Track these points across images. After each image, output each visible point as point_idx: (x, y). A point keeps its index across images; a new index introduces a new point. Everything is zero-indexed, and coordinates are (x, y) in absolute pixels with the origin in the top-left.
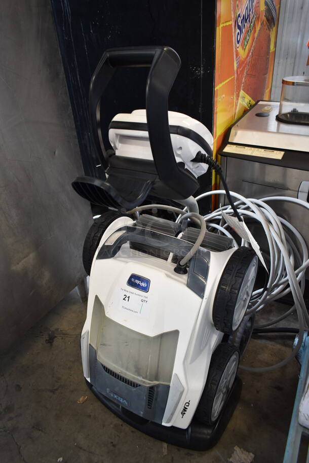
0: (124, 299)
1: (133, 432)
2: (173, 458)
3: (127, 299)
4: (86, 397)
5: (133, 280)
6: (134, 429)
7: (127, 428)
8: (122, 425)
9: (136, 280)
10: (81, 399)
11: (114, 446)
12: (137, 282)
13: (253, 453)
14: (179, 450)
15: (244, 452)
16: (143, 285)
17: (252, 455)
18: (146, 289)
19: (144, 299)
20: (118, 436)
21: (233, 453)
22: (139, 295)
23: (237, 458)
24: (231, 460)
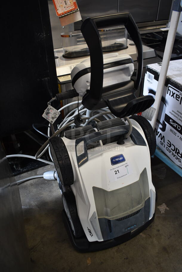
0: (116, 174)
1: (125, 245)
2: (148, 234)
3: (117, 172)
4: (89, 258)
5: (114, 160)
6: (124, 244)
7: (122, 246)
8: (118, 248)
9: (116, 159)
10: (88, 262)
11: (127, 259)
12: (117, 159)
13: (163, 203)
14: (147, 230)
15: (161, 206)
16: (121, 159)
17: (164, 204)
18: (124, 160)
19: (126, 165)
20: (123, 253)
21: (159, 210)
22: (123, 165)
23: (162, 210)
24: (162, 212)
